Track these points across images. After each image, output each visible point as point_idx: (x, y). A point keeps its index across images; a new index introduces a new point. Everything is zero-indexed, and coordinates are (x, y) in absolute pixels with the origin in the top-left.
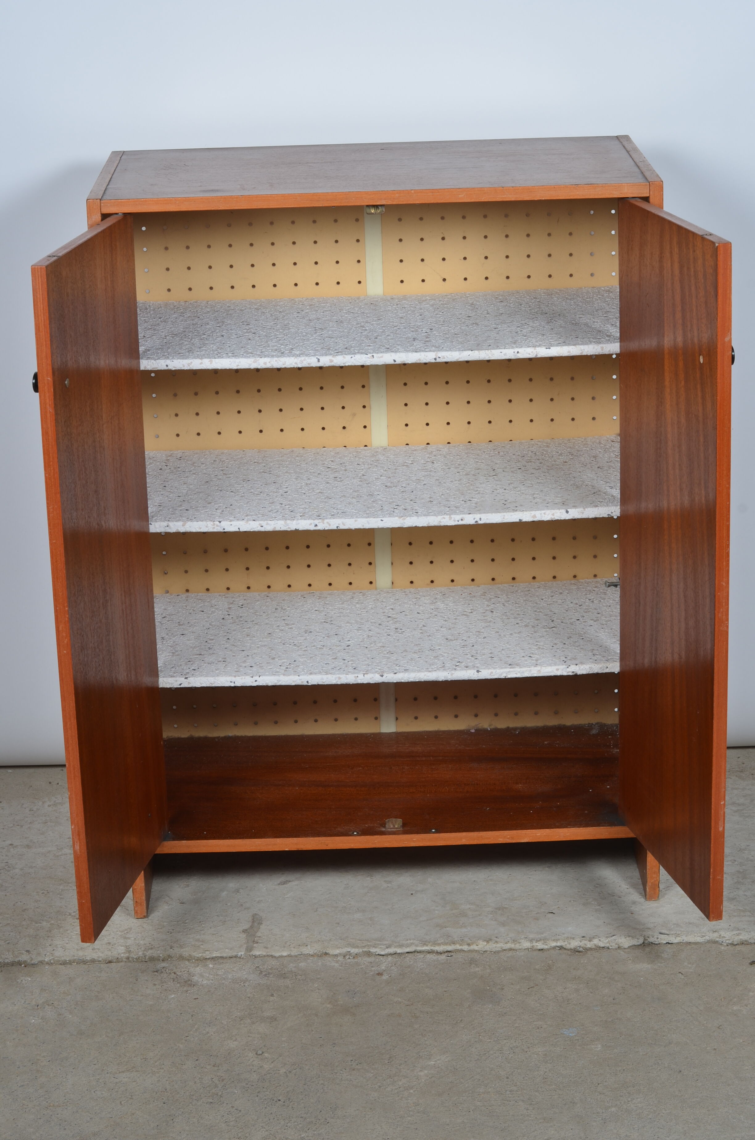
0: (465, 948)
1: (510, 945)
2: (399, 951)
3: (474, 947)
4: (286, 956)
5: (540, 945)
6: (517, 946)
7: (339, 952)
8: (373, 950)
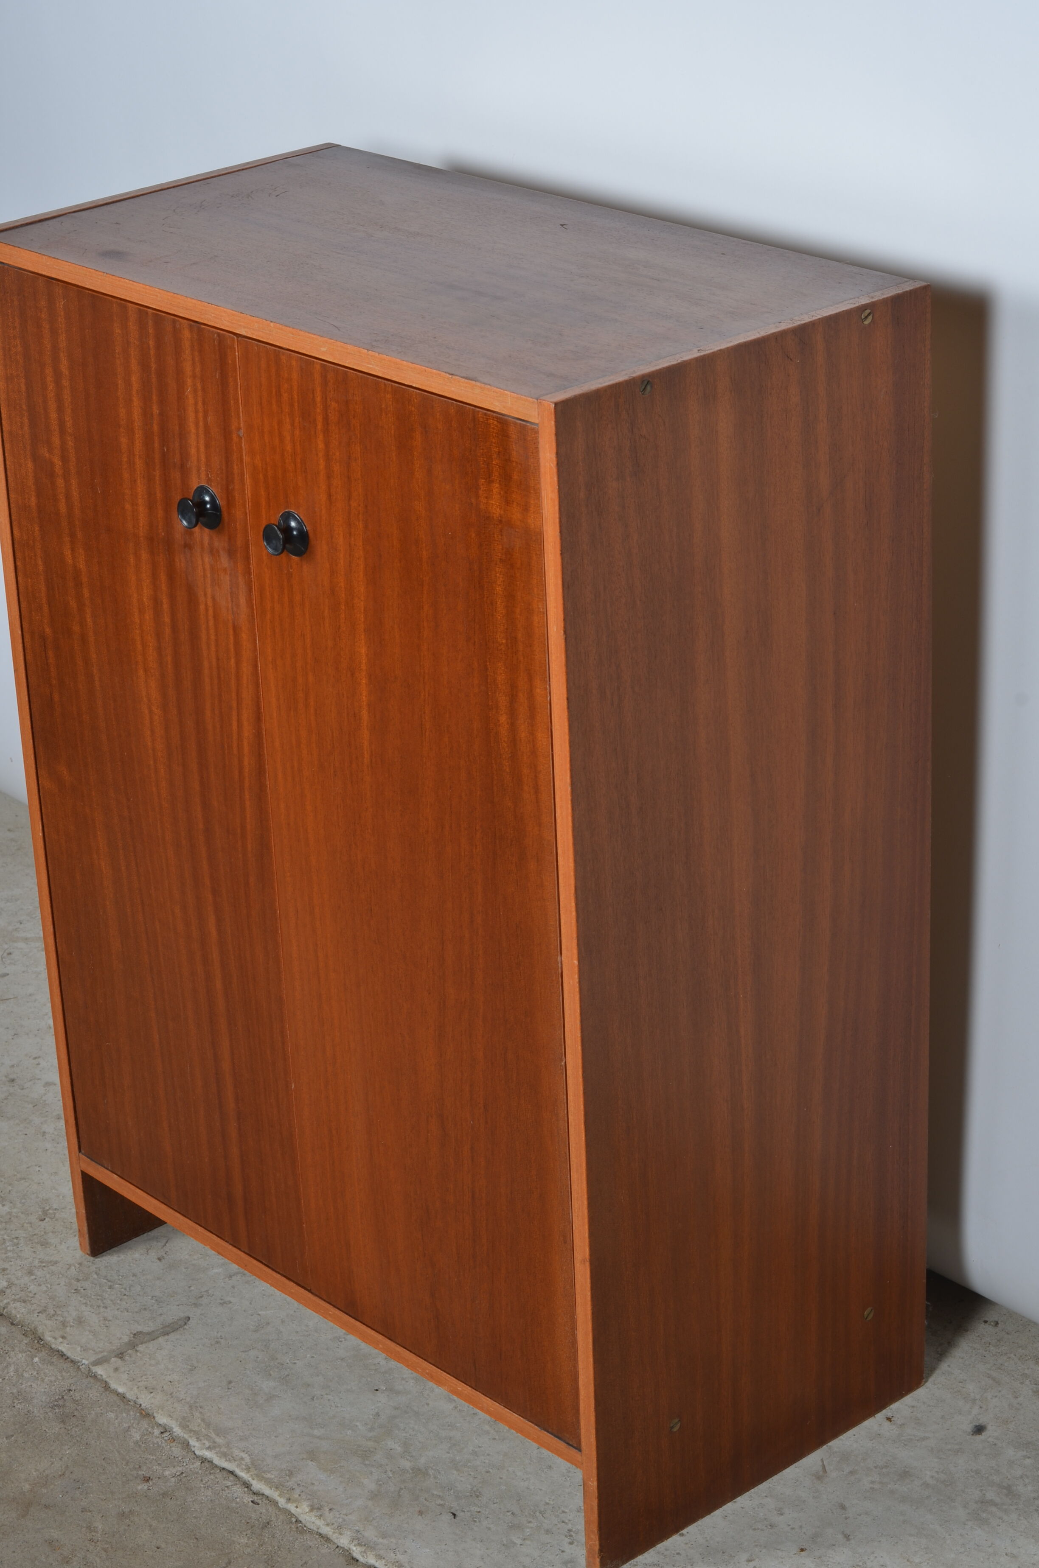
0: (282, 1502)
1: (329, 1530)
2: (217, 1461)
3: (291, 1507)
4: (118, 1394)
5: (356, 1552)
6: (334, 1537)
7: (165, 1421)
8: (193, 1442)
